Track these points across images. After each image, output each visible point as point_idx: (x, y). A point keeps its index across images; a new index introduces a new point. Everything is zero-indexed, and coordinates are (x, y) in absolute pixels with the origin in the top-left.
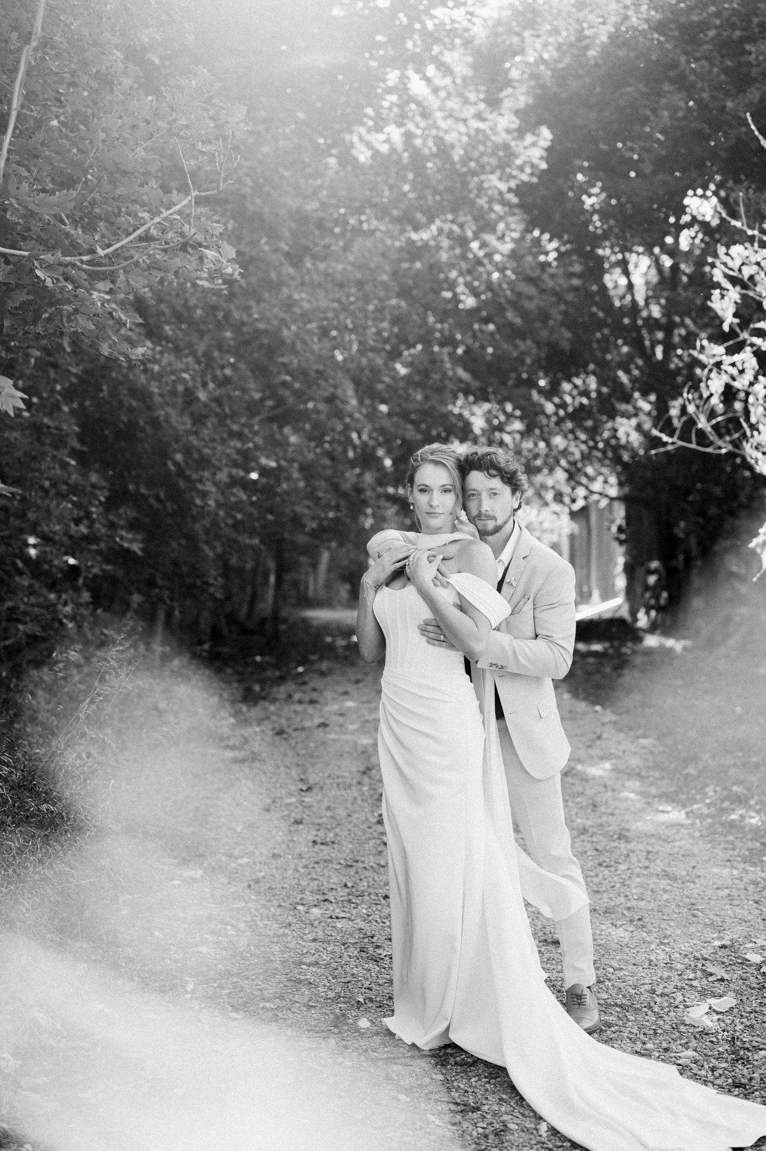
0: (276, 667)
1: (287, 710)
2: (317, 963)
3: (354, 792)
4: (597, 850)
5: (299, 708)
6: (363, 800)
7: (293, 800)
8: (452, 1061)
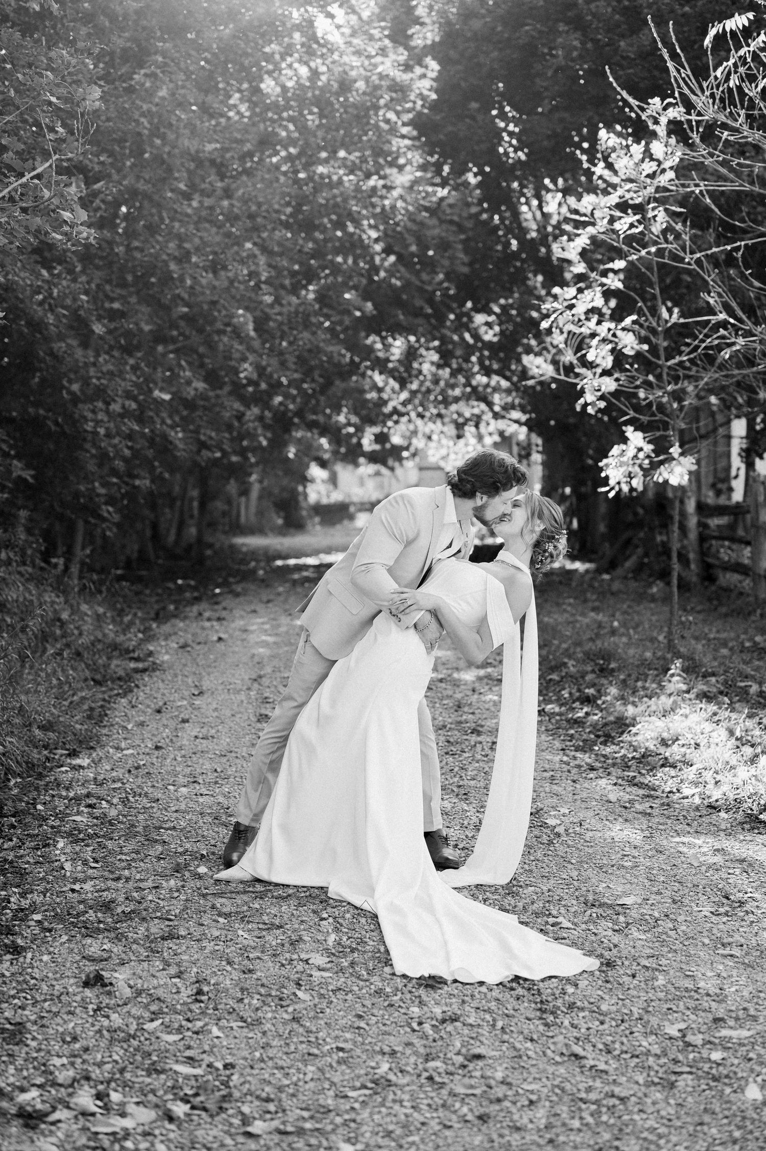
0: (195, 588)
1: (194, 627)
2: (174, 828)
3: (242, 696)
4: (448, 742)
5: (207, 624)
6: (249, 703)
7: (185, 703)
8: (269, 895)
